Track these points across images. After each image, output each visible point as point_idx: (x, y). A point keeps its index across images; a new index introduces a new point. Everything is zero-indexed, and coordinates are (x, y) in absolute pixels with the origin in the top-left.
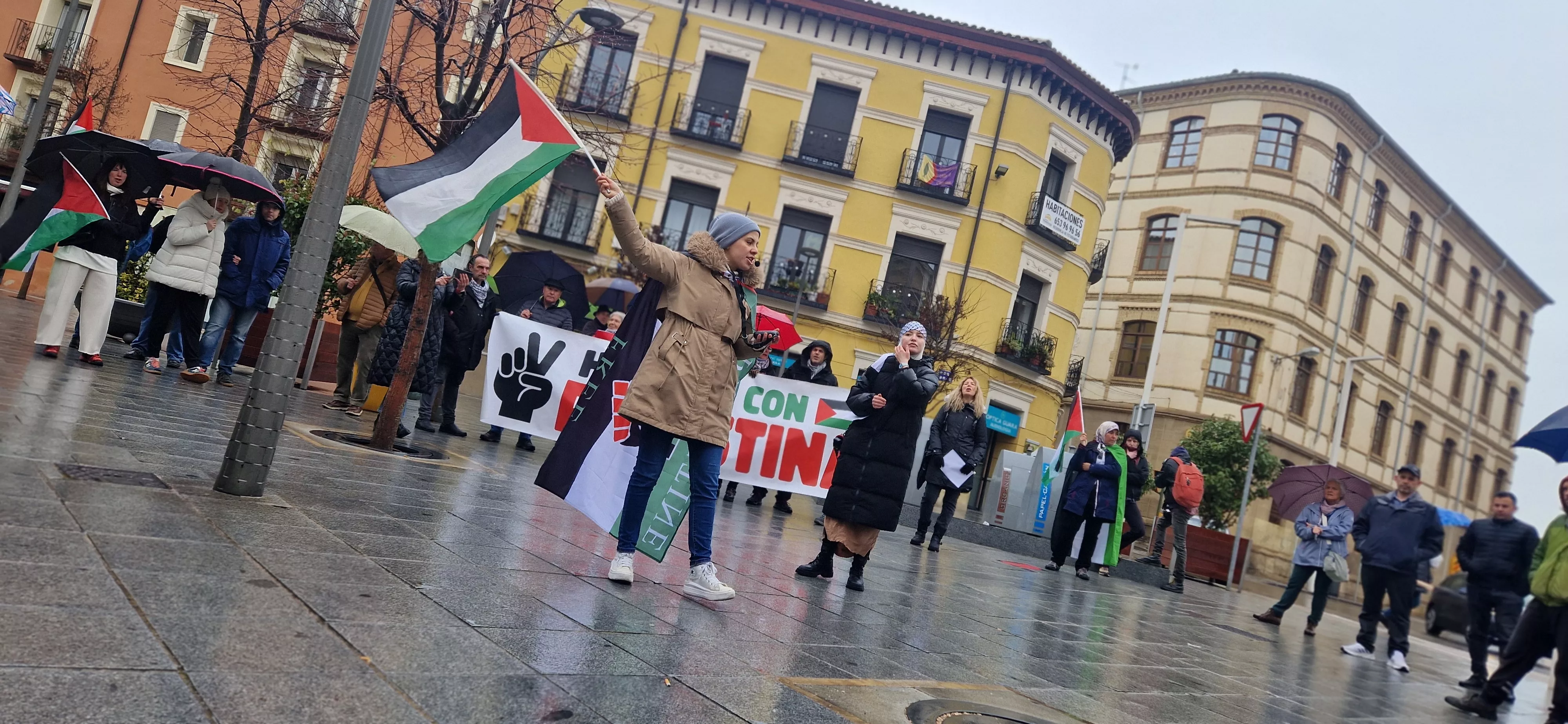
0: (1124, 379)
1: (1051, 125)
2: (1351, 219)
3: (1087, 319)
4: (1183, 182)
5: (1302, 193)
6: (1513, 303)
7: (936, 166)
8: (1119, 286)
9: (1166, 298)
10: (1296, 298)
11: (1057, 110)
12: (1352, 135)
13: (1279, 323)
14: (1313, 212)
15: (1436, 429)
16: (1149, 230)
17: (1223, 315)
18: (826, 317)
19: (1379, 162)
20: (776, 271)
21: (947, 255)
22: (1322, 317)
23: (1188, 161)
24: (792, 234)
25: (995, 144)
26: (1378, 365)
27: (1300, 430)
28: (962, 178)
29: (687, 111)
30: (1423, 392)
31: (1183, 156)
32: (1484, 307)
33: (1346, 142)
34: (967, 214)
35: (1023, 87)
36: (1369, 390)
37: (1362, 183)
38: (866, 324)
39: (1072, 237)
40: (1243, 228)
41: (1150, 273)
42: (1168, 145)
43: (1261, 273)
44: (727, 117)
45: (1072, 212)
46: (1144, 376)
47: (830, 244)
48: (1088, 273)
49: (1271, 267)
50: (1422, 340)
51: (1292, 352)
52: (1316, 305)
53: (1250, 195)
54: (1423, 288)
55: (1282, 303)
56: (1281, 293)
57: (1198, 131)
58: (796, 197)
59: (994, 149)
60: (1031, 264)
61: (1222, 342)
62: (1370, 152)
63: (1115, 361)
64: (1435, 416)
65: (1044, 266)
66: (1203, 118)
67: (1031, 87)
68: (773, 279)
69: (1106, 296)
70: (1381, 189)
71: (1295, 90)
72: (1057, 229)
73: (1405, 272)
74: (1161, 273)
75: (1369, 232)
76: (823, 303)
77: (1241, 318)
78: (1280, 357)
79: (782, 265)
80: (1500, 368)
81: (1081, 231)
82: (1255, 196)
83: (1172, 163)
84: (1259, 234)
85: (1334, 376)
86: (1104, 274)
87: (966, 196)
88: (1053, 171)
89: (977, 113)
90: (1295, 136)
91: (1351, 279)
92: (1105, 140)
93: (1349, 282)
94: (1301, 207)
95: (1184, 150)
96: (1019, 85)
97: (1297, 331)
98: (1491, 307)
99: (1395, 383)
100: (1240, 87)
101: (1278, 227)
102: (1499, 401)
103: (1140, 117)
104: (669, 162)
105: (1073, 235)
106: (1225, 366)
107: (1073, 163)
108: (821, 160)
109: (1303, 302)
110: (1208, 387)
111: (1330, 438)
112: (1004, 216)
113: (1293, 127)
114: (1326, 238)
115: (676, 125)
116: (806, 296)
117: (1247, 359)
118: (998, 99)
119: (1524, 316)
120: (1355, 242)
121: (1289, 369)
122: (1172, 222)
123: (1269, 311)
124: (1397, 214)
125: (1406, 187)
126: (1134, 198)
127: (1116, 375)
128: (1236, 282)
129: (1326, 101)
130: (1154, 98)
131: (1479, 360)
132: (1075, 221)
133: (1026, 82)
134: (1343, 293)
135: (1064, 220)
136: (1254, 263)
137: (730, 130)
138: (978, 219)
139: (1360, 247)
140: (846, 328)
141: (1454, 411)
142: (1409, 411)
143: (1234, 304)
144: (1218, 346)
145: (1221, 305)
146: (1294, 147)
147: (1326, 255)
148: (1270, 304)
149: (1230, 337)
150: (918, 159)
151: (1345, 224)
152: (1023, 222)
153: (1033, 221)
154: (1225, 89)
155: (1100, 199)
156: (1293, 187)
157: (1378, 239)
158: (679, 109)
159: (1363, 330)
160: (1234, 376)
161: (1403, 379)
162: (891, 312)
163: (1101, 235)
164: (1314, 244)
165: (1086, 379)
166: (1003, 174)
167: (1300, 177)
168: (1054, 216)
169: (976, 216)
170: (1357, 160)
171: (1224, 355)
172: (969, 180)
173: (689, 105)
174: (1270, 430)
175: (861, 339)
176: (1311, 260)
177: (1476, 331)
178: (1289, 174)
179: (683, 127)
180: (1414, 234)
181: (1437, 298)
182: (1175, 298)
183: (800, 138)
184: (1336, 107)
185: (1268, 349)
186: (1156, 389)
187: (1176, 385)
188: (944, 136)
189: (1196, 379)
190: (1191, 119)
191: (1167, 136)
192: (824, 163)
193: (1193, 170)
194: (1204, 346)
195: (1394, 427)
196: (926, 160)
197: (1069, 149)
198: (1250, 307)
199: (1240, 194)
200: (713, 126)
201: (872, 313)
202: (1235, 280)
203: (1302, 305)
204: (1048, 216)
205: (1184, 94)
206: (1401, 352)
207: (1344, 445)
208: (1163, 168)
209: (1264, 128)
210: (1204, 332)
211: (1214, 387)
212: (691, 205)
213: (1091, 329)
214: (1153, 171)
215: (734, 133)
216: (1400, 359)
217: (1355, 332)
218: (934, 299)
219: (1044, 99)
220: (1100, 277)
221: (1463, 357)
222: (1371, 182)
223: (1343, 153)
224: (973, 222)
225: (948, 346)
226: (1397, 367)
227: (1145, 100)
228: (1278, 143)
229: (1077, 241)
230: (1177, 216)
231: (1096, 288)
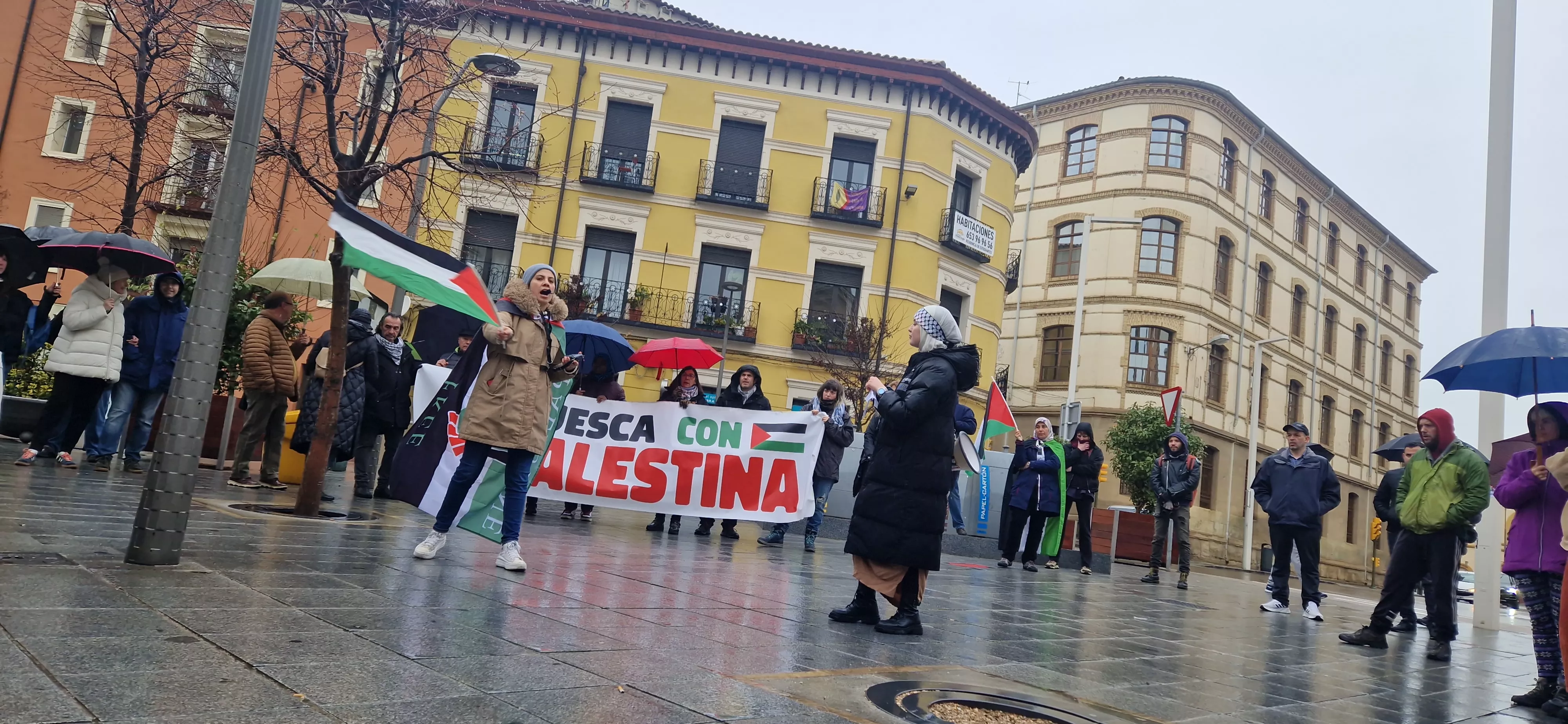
0: (1049, 383)
1: (953, 142)
2: (1244, 209)
3: (1008, 328)
4: (1084, 188)
5: (1196, 188)
6: (1400, 276)
7: (847, 192)
8: (1036, 294)
9: (1080, 301)
10: (1201, 289)
11: (957, 128)
12: (1236, 130)
13: (1189, 315)
14: (1208, 205)
15: (1343, 401)
16: (1057, 238)
17: (1135, 312)
18: (755, 350)
19: (1263, 153)
20: (701, 309)
21: (867, 278)
22: (1228, 305)
23: (1086, 168)
24: (713, 271)
25: (902, 166)
26: (1284, 345)
27: (1219, 416)
28: (873, 201)
29: (595, 158)
30: (1328, 367)
31: (1081, 163)
32: (1374, 282)
33: (1231, 136)
34: (882, 235)
35: (923, 109)
36: (1279, 371)
37: (1250, 173)
38: (795, 353)
39: (985, 249)
40: (1144, 227)
41: (1062, 278)
42: (1067, 155)
43: (1166, 269)
44: (637, 161)
45: (982, 225)
46: (1067, 379)
47: (751, 277)
48: (1004, 283)
49: (1175, 262)
50: (1322, 318)
51: (1203, 342)
52: (1220, 294)
53: (1147, 195)
54: (1317, 269)
55: (1188, 296)
56: (1187, 286)
57: (1094, 138)
58: (713, 235)
59: (901, 171)
60: (949, 279)
61: (1137, 338)
62: (1254, 145)
63: (1038, 366)
64: (1341, 389)
65: (961, 280)
66: (1097, 126)
67: (930, 108)
68: (698, 317)
69: (1024, 305)
70: (1268, 178)
71: (1179, 92)
72: (971, 243)
73: (1298, 255)
74: (1073, 277)
75: (1262, 220)
76: (750, 337)
77: (1151, 313)
78: (1192, 347)
79: (706, 302)
80: (1395, 338)
81: (993, 242)
82: (1152, 196)
83: (1072, 171)
84: (1161, 232)
85: (1245, 361)
86: (1019, 284)
87: (879, 219)
88: (960, 187)
89: (881, 136)
90: (1184, 135)
91: (1250, 266)
92: (1006, 153)
93: (1249, 269)
94: (1197, 202)
95: (1082, 156)
96: (919, 106)
97: (1205, 321)
98: (1380, 281)
99: (1301, 362)
100: (1128, 92)
101: (1177, 223)
102: (1397, 370)
103: (1037, 129)
104: (582, 210)
105: (986, 247)
106: (1142, 361)
107: (978, 178)
108: (734, 196)
109: (1209, 293)
110: (1128, 382)
111: (1248, 420)
112: (918, 235)
113: (1180, 127)
114: (1223, 230)
115: (585, 174)
116: (733, 331)
117: (1162, 353)
118: (900, 121)
119: (1411, 286)
120: (1250, 231)
121: (1202, 357)
122: (1078, 228)
123: (1177, 304)
124: (1286, 201)
125: (1289, 174)
126: (1039, 208)
127: (1041, 380)
128: (1144, 279)
129: (1208, 99)
130: (1048, 110)
131: (1375, 332)
132: (986, 233)
133: (925, 103)
134: (1244, 281)
135: (976, 234)
136: (1158, 260)
137: (640, 174)
138: (893, 240)
139: (1255, 235)
140: (776, 359)
141: (1357, 383)
142: (1317, 386)
143: (1144, 300)
144: (1134, 342)
145: (1134, 303)
146: (1184, 146)
147: (1225, 245)
148: (1178, 298)
149: (1143, 333)
150: (829, 186)
151: (1239, 214)
152: (936, 239)
153: (946, 237)
154: (1114, 95)
155: (1009, 212)
156: (1187, 184)
157: (1271, 227)
158: (587, 158)
159: (1267, 315)
160: (1152, 369)
161: (1308, 357)
162: (818, 338)
163: (1011, 246)
164: (1212, 236)
165: (1014, 388)
166: (913, 194)
167: (1191, 174)
168: (965, 230)
169: (891, 237)
170: (1243, 153)
171: (1141, 350)
172: (881, 203)
173: (596, 152)
174: (1191, 418)
175: (791, 368)
176: (1211, 252)
177: (1369, 305)
178: (1182, 171)
179: (592, 174)
180: (1302, 219)
181: (1330, 278)
182: (1088, 300)
183: (710, 175)
184: (1218, 105)
185: (1180, 341)
186: (1080, 390)
187: (1099, 384)
188: (852, 162)
189: (1117, 377)
190: (1085, 127)
191: (1063, 146)
192: (738, 198)
193: (1091, 176)
194: (1121, 344)
195: (1305, 402)
196: (836, 187)
197: (974, 165)
198: (1159, 302)
199: (1139, 194)
200: (623, 171)
201: (800, 341)
202: (1143, 277)
203: (1208, 295)
204: (960, 231)
205: (1076, 104)
206: (1303, 333)
207: (1261, 425)
208: (1064, 178)
209: (1154, 130)
210: (1120, 331)
211: (1134, 383)
212: (609, 252)
213: (1012, 338)
214: (1055, 181)
215: (645, 176)
216: (1303, 339)
217: (1260, 317)
218: (859, 322)
219: (943, 118)
220: (1016, 286)
221: (1360, 330)
222: (1259, 173)
223: (1230, 147)
224: (888, 243)
225: (877, 366)
226: (1302, 346)
227: (1040, 113)
228: (1168, 143)
229: (990, 253)
230: (1082, 222)
231: (1013, 297)
